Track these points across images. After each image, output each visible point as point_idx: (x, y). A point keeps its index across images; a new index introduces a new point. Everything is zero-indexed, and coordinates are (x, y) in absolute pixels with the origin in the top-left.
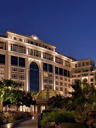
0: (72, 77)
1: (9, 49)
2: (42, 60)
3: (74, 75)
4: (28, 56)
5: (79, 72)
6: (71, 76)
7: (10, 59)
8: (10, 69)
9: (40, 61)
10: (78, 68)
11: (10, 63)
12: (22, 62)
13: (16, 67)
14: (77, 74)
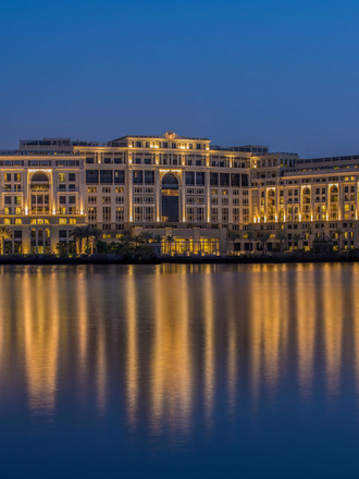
0: (253, 185)
1: (130, 161)
2: (184, 168)
3: (255, 181)
4: (158, 168)
5: (263, 176)
6: (250, 184)
7: (131, 175)
8: (131, 190)
9: (179, 171)
10: (262, 170)
11: (131, 181)
12: (150, 177)
13: (140, 186)
14: (259, 181)
